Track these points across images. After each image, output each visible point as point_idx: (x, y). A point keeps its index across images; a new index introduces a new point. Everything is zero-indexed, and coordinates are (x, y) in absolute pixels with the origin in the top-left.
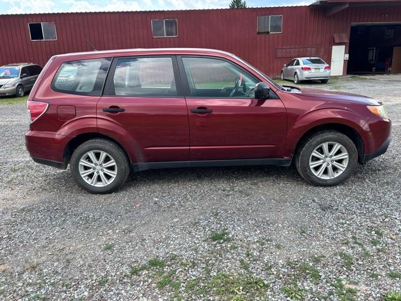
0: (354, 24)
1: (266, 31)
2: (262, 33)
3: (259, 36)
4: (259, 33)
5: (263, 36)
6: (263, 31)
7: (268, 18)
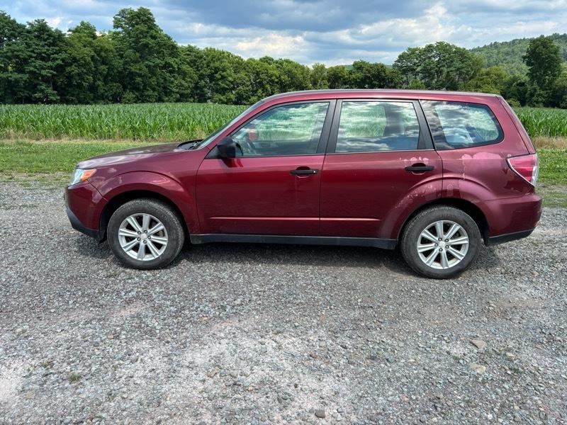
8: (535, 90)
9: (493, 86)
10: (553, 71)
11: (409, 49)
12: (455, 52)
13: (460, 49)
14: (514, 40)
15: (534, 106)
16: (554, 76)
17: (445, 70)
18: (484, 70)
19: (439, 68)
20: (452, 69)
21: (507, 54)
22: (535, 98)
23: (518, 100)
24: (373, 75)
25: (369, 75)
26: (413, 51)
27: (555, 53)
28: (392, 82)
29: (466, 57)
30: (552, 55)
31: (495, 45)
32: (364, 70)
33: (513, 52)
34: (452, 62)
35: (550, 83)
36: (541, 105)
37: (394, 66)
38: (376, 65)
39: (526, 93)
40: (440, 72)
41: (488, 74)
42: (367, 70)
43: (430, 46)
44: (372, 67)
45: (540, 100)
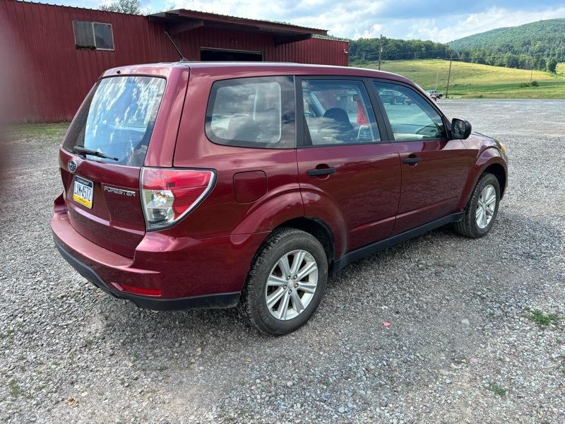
0: (203, 48)
1: (90, 45)
2: (83, 47)
3: (78, 52)
4: (78, 47)
5: (86, 52)
6: (85, 45)
7: (91, 25)
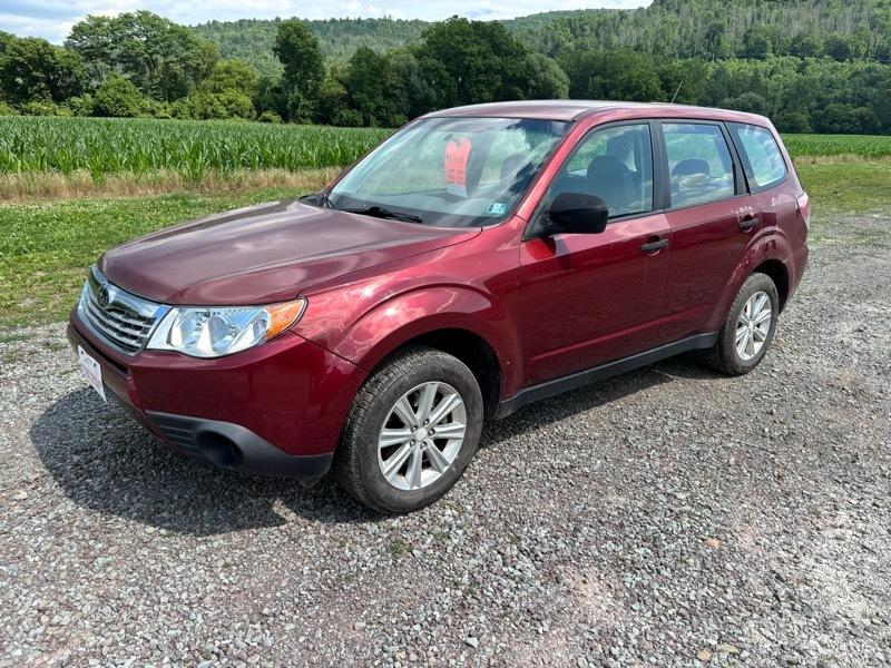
8: (298, 99)
9: (240, 90)
10: (315, 72)
11: (91, 18)
12: (172, 31)
13: (177, 26)
14: (241, 21)
15: (301, 123)
16: (318, 79)
17: (161, 60)
18: (221, 64)
19: (151, 55)
20: (171, 58)
21: (235, 41)
22: (299, 111)
23: (279, 113)
24: (31, 60)
25: (21, 59)
26: (99, 22)
27: (314, 47)
28: (70, 74)
29: (190, 41)
30: (311, 50)
31: (214, 26)
32: (8, 50)
33: (243, 38)
34: (169, 46)
35: (316, 89)
36: (309, 121)
37: (67, 45)
38: (32, 41)
39: (286, 103)
40: (152, 63)
41: (227, 71)
42: (14, 49)
43: (127, 16)
44: (21, 43)
45: (307, 114)
